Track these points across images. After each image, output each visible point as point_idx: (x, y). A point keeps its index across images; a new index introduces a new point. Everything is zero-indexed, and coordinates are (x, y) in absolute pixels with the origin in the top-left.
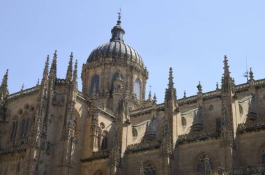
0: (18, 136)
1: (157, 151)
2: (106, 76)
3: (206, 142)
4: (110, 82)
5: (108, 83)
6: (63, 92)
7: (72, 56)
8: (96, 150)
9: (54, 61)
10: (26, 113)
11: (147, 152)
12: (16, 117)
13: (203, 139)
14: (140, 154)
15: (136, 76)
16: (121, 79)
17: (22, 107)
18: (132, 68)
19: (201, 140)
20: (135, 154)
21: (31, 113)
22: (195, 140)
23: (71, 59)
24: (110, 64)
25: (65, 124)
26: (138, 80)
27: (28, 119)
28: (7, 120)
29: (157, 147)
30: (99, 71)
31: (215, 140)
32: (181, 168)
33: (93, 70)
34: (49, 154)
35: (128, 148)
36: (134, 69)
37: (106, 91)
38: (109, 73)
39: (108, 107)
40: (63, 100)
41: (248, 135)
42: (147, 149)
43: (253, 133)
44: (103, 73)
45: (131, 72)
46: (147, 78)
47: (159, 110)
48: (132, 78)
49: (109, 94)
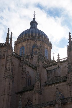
2: (29, 46)
4: (31, 50)
5: (30, 50)
6: (4, 50)
7: (9, 30)
23: (8, 32)
24: (31, 39)
25: (6, 69)
30: (24, 44)
33: (21, 44)
36: (44, 43)
37: (29, 55)
38: (30, 45)
44: (27, 45)
45: (43, 44)
46: (51, 48)
49: (30, 56)
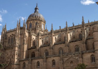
0: (10, 43)
1: (49, 47)
3: (61, 45)
6: (22, 31)
8: (32, 46)
9: (20, 22)
10: (12, 36)
11: (46, 47)
12: (9, 37)
13: (61, 44)
14: (44, 47)
15: (42, 23)
16: (38, 25)
17: (11, 34)
18: (41, 21)
19: (60, 44)
20: (43, 48)
21: (14, 36)
22: (58, 44)
25: (23, 40)
26: (43, 24)
27: (13, 38)
28: (7, 38)
29: (49, 46)
30: (32, 22)
31: (64, 44)
32: (55, 51)
33: (30, 22)
34: (19, 48)
35: (41, 46)
38: (34, 22)
39: (35, 33)
40: (23, 33)
41: (72, 43)
42: (46, 46)
43: (73, 43)
46: (45, 23)
47: (49, 34)
48: (41, 24)
49: (35, 29)
